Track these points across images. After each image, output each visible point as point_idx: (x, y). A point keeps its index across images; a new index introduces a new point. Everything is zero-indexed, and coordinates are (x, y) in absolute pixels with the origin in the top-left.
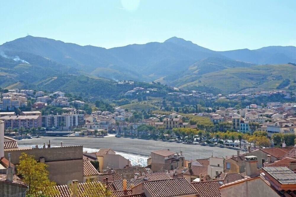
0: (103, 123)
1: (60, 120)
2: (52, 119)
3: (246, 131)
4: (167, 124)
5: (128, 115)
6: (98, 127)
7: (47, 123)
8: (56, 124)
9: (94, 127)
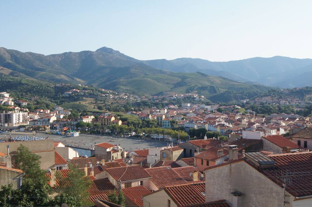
0: (45, 120)
1: (6, 117)
3: (167, 127)
4: (102, 121)
5: (66, 113)
6: (41, 123)
8: (3, 121)
9: (37, 123)
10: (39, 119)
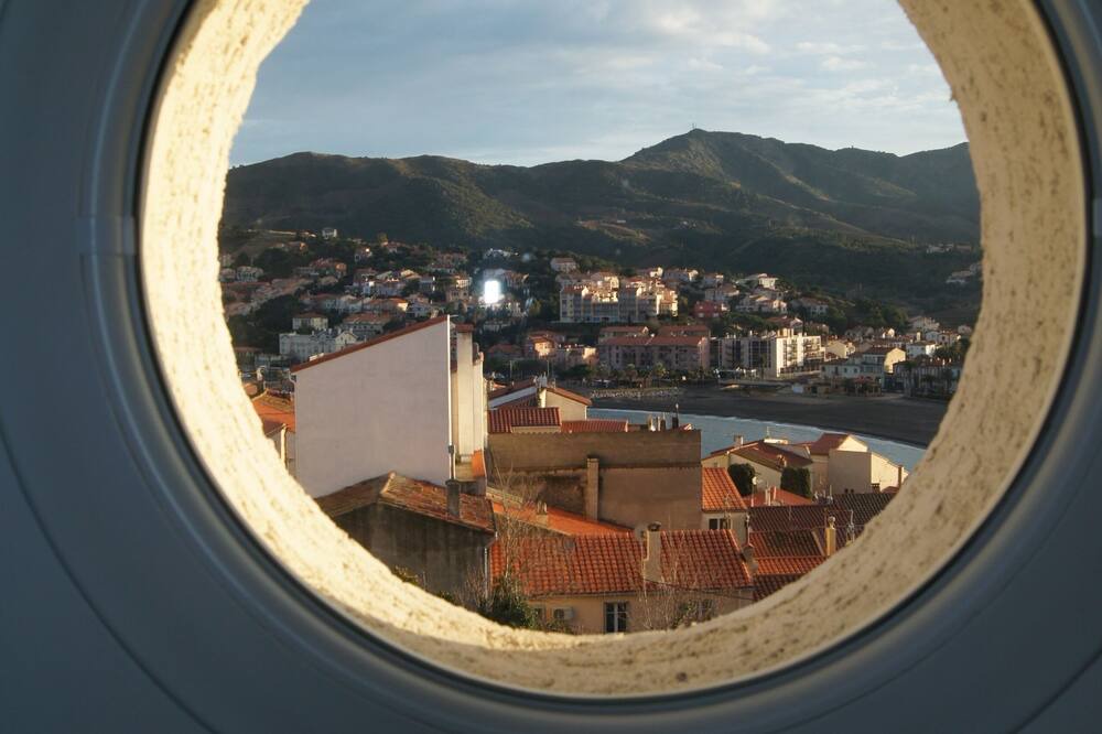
0: (868, 361)
1: (755, 350)
2: (737, 348)
5: (946, 341)
6: (855, 371)
7: (724, 356)
8: (746, 362)
9: (846, 370)
10: (850, 356)
